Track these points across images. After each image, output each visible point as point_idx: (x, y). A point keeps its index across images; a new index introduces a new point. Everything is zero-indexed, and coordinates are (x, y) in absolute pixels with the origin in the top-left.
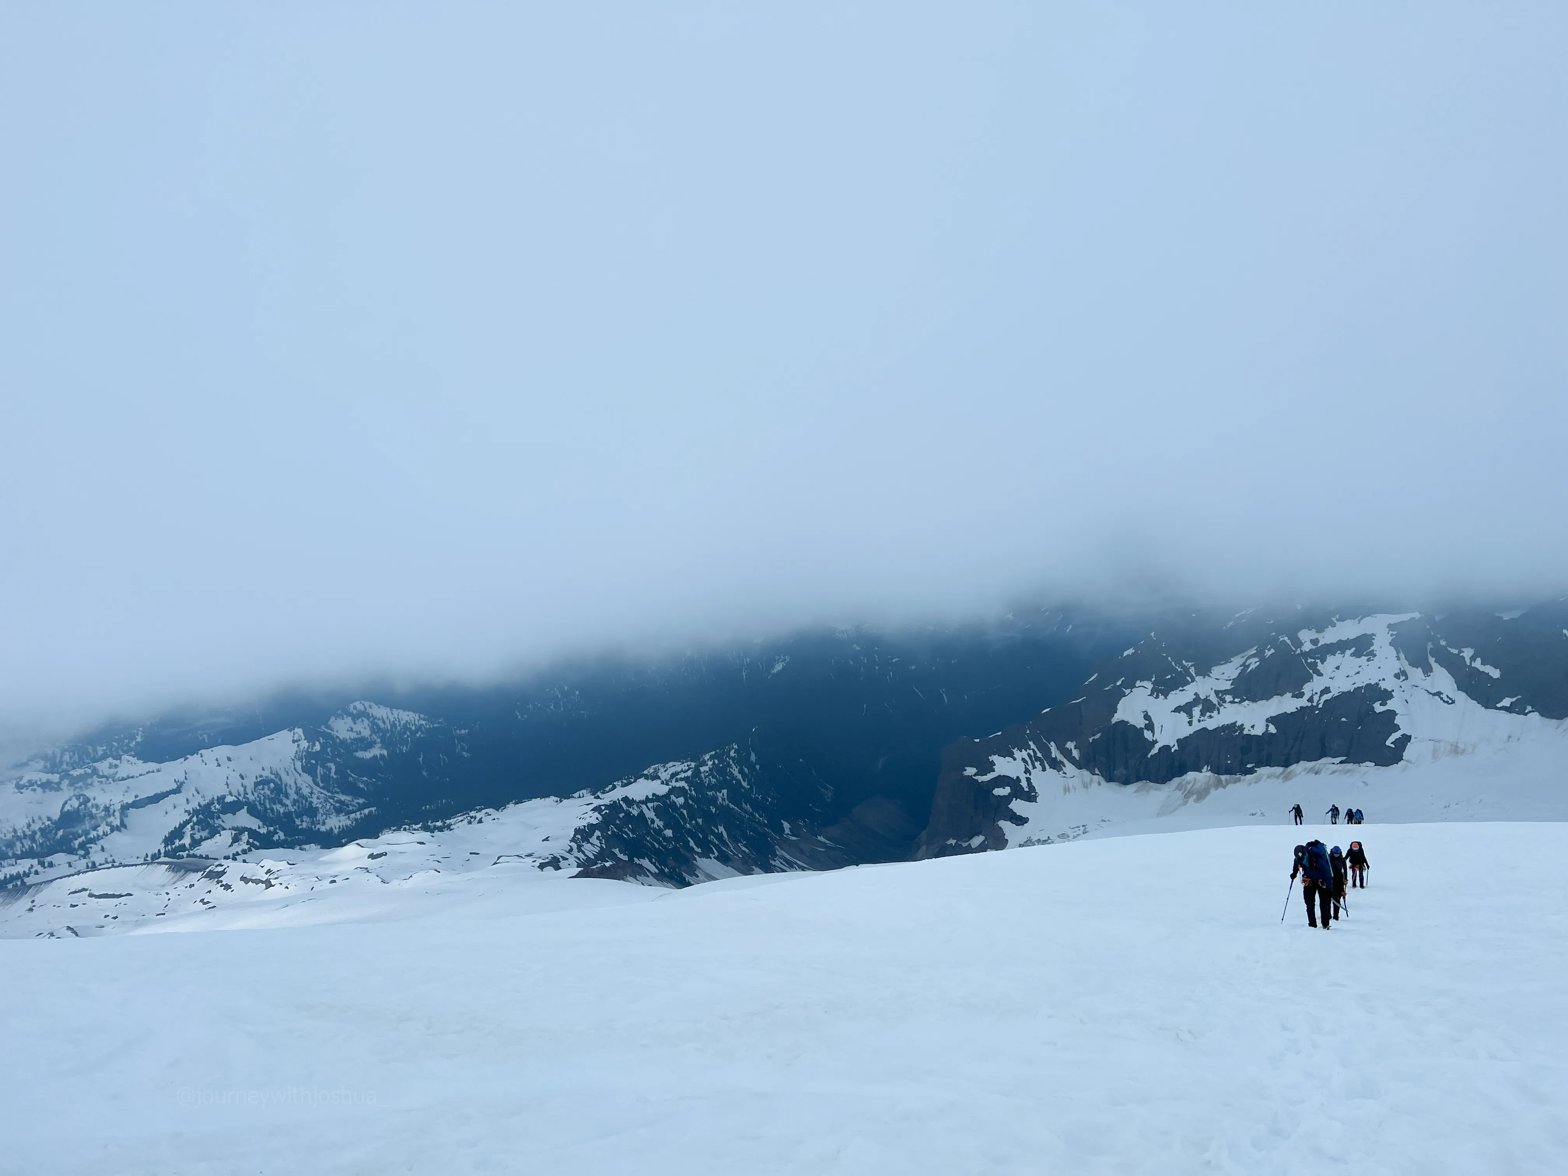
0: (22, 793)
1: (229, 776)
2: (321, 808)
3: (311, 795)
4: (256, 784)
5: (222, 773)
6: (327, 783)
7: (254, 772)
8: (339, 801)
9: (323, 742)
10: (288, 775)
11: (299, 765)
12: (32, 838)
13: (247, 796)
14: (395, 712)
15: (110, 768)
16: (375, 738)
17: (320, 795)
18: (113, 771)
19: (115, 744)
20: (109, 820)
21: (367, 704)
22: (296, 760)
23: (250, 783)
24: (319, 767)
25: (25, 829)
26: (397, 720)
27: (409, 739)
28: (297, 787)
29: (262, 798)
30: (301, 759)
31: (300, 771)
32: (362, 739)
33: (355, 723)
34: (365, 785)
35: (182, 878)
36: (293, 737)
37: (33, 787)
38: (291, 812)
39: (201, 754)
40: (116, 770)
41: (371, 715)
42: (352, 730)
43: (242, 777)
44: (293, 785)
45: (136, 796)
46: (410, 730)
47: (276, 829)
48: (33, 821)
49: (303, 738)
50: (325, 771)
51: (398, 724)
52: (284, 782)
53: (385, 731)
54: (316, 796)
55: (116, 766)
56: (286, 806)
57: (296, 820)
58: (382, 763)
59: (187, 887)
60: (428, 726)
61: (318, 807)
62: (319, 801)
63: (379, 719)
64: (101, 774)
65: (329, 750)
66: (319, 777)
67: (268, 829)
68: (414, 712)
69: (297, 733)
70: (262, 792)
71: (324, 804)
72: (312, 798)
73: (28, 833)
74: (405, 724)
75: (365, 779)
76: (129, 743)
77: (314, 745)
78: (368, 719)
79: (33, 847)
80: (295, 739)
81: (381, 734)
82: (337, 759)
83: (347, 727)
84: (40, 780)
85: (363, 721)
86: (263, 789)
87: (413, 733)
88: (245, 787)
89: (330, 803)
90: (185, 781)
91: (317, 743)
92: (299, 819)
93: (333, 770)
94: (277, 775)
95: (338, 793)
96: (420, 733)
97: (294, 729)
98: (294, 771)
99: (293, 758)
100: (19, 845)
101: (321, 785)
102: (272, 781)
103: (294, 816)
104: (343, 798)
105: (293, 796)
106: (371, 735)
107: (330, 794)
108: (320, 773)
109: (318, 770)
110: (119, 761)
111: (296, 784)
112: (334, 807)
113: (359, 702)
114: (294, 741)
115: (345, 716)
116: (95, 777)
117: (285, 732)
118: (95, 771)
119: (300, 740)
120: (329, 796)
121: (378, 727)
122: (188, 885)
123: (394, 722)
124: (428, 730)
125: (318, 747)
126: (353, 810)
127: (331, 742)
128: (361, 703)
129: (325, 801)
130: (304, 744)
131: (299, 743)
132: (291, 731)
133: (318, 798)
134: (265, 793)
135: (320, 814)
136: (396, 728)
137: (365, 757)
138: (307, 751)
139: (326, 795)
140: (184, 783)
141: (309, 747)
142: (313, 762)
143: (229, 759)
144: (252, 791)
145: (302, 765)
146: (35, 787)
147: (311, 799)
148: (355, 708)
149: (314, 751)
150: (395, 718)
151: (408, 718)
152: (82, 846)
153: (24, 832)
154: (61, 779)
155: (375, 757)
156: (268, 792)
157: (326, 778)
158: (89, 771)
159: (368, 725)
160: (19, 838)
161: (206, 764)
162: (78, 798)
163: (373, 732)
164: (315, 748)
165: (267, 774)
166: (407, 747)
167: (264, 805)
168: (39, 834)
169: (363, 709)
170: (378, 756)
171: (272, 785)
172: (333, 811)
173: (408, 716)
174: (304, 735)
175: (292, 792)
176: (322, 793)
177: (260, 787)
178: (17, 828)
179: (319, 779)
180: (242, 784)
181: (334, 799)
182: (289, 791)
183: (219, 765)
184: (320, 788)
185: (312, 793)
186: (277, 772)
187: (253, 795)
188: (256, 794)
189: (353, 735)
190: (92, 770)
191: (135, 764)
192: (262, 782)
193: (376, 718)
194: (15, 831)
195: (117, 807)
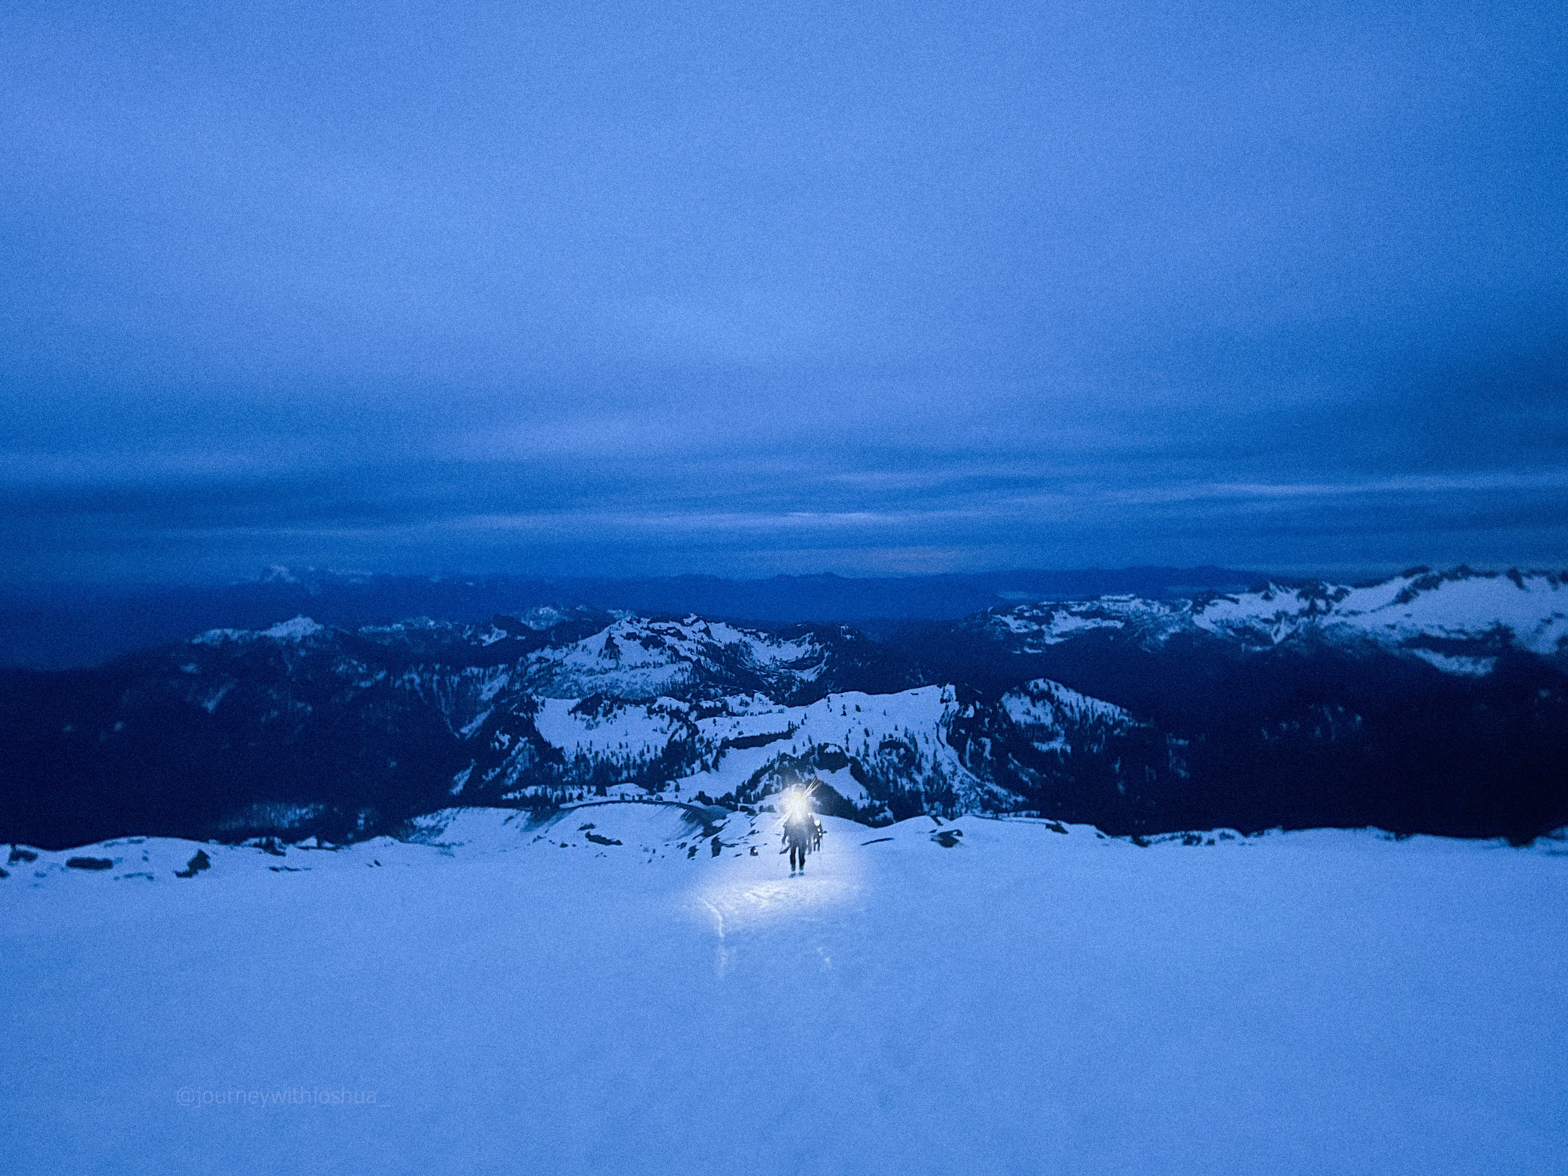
0: (651, 719)
1: (852, 730)
2: (963, 796)
3: (953, 776)
4: (883, 746)
5: (845, 723)
6: (976, 762)
7: (882, 729)
8: (990, 792)
9: (980, 708)
10: (927, 742)
11: (943, 732)
13: (867, 758)
14: (1088, 699)
15: (741, 705)
16: (1059, 728)
17: (966, 779)
18: (742, 709)
20: (705, 757)
21: (1052, 684)
22: (941, 726)
23: (874, 743)
24: (969, 742)
25: (638, 758)
26: (1090, 709)
27: (1104, 736)
28: (935, 762)
29: (886, 764)
30: (947, 725)
31: (944, 741)
32: (1043, 727)
33: (1034, 706)
34: (1031, 779)
36: (943, 695)
37: (663, 714)
38: (918, 792)
39: (829, 698)
40: (746, 709)
41: (1056, 699)
42: (1028, 713)
43: (867, 732)
44: (931, 758)
45: (740, 733)
46: (1106, 724)
47: (885, 804)
48: (648, 752)
49: (955, 698)
50: (977, 747)
51: (1090, 715)
52: (920, 750)
53: (1072, 722)
54: (959, 779)
55: (747, 704)
56: (915, 782)
57: (925, 805)
58: (1062, 761)
60: (1131, 724)
61: (958, 795)
62: (963, 786)
63: (1066, 706)
64: (731, 711)
65: (987, 720)
66: (968, 755)
67: (872, 801)
68: (1115, 703)
69: (948, 690)
70: (888, 758)
71: (968, 792)
72: (954, 780)
74: (1100, 717)
75: (1032, 770)
77: (966, 709)
78: (1052, 703)
80: (945, 698)
81: (1066, 725)
82: (997, 735)
83: (1023, 709)
85: (1044, 704)
86: (890, 754)
87: (1110, 729)
88: (867, 746)
89: (977, 792)
90: (800, 725)
91: (971, 708)
92: (930, 804)
93: (988, 748)
94: (913, 740)
95: (988, 780)
96: (1119, 730)
97: (945, 685)
98: (937, 741)
99: (938, 722)
101: (969, 765)
102: (903, 745)
103: (923, 798)
104: (996, 788)
105: (928, 772)
106: (1053, 724)
107: (979, 781)
108: (970, 749)
109: (968, 745)
110: (751, 699)
111: (935, 756)
112: (982, 799)
113: (1043, 680)
114: (942, 701)
115: (1022, 695)
116: (724, 713)
117: (934, 687)
118: (725, 706)
119: (950, 701)
120: (977, 783)
121: (1064, 715)
123: (1085, 712)
124: (1130, 730)
125: (970, 712)
126: (1006, 809)
127: (991, 711)
128: (1044, 681)
129: (970, 789)
130: (954, 706)
131: (949, 703)
132: (940, 688)
133: (961, 782)
134: (892, 759)
135: (960, 805)
136: (1087, 720)
137: (1040, 749)
138: (956, 716)
139: (974, 781)
140: (799, 728)
141: (959, 711)
142: (963, 732)
143: (858, 709)
144: (875, 754)
145: (948, 733)
146: (665, 714)
147: (951, 782)
148: (1036, 686)
149: (965, 716)
150: (1087, 707)
151: (1105, 710)
154: (691, 709)
155: (1053, 752)
156: (896, 760)
157: (977, 757)
158: (719, 704)
159: (1051, 711)
161: (831, 711)
162: (689, 728)
163: (1056, 720)
164: (967, 713)
165: (899, 735)
166: (1099, 746)
167: (885, 774)
169: (1046, 689)
170: (1059, 751)
171: (902, 751)
172: (979, 804)
173: (1106, 707)
174: (957, 694)
175: (927, 766)
176: (968, 777)
177: (887, 751)
178: (631, 756)
179: (967, 757)
180: (865, 741)
181: (983, 789)
182: (924, 763)
183: (845, 714)
184: (967, 769)
185: (954, 773)
186: (914, 735)
187: (876, 758)
188: (879, 758)
189: (1030, 720)
190: (722, 705)
191: (766, 704)
192: (891, 744)
193: (1062, 703)
194: (628, 758)
195: (718, 744)
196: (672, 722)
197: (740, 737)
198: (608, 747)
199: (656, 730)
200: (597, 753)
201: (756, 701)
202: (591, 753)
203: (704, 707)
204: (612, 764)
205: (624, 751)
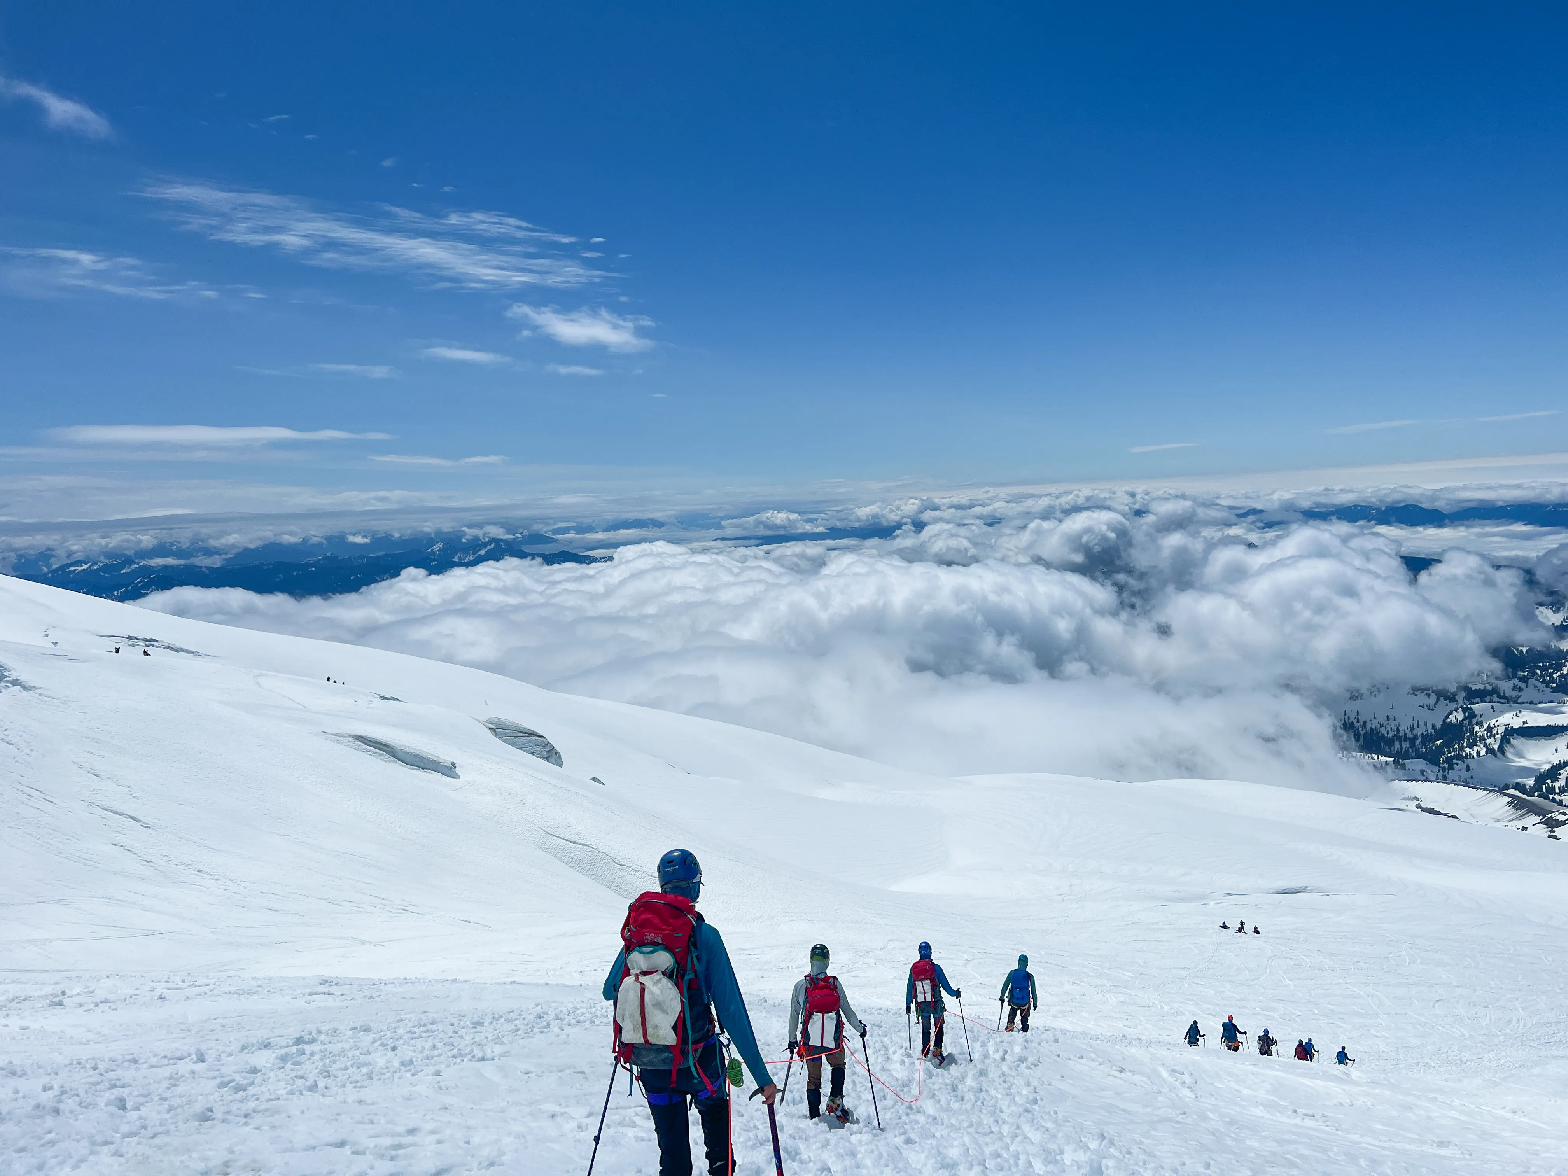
0: (1416, 695)
12: (1412, 741)
15: (1513, 690)
18: (1515, 693)
19: (1539, 672)
20: (1488, 741)
25: (1408, 731)
35: (1521, 817)
37: (1428, 692)
40: (1520, 694)
45: (1524, 723)
48: (1418, 726)
55: (1520, 689)
59: (1518, 829)
64: (1502, 695)
73: (1409, 735)
76: (1553, 673)
79: (1409, 751)
84: (1437, 686)
100: (1397, 745)
110: (1524, 684)
116: (1495, 696)
122: (1521, 827)
146: (1430, 692)
152: (1449, 760)
153: (1405, 734)
160: (1399, 739)
162: (1464, 711)
168: (1420, 740)
178: (1401, 728)
191: (1542, 691)
194: (1398, 730)
195: (1501, 730)
196: (1438, 700)
197: (1525, 726)
198: (1375, 718)
199: (1423, 707)
200: (1365, 723)
201: (1531, 687)
202: (1358, 721)
203: (1473, 689)
204: (1383, 735)
205: (1393, 725)
